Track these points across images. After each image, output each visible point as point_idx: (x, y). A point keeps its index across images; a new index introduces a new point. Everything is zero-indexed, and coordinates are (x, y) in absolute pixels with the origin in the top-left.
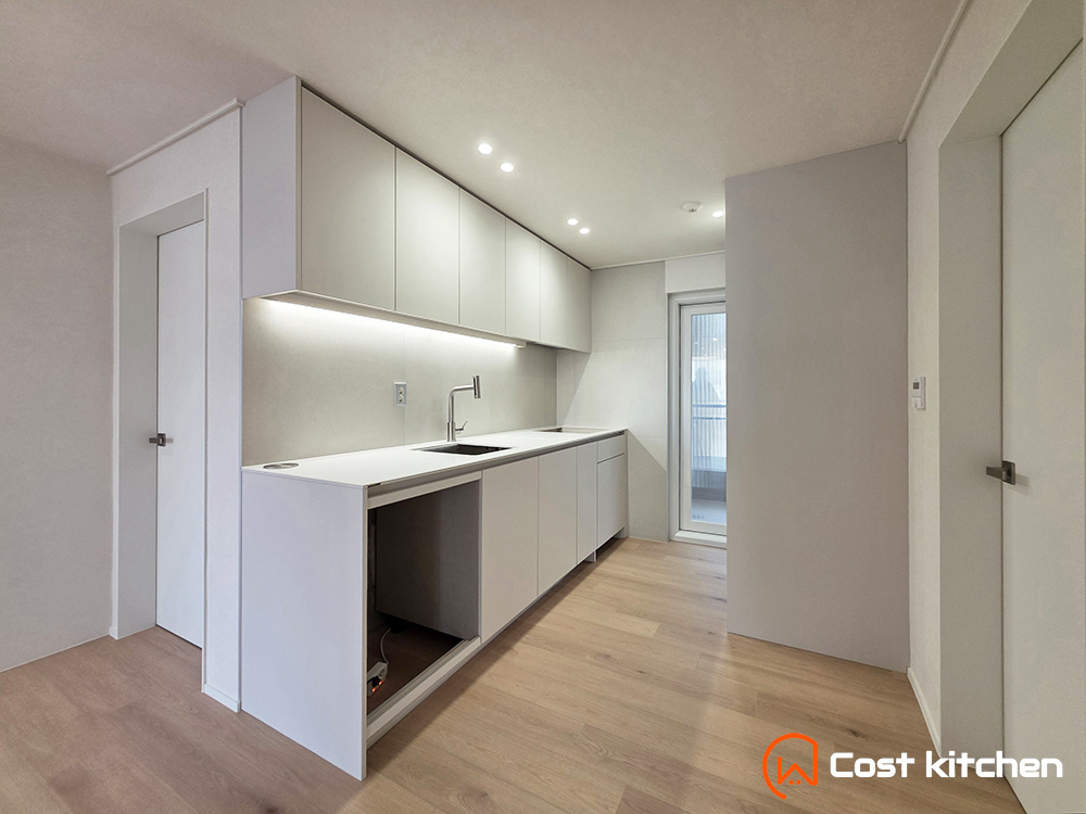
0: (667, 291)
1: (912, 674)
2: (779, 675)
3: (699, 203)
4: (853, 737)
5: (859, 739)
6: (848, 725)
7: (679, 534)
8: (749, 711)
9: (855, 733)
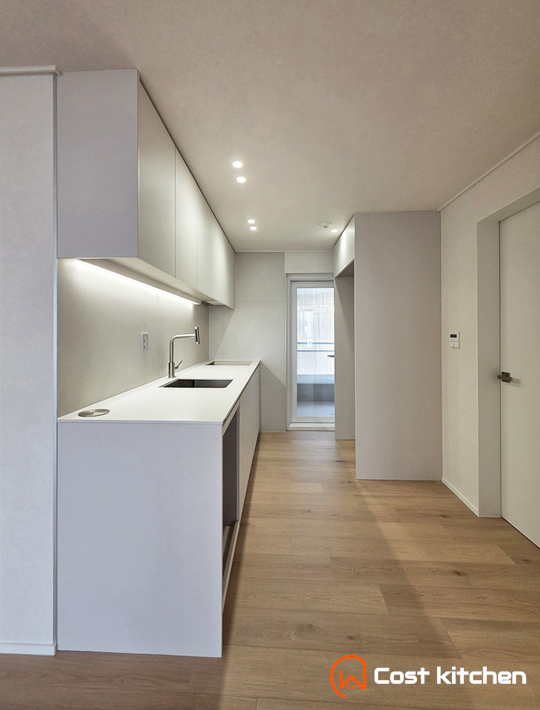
0: (286, 272)
1: (445, 480)
2: (396, 497)
3: (330, 223)
4: (444, 519)
5: (448, 519)
6: (440, 513)
7: (292, 425)
8: (399, 521)
9: (444, 516)
